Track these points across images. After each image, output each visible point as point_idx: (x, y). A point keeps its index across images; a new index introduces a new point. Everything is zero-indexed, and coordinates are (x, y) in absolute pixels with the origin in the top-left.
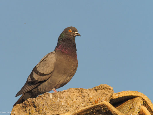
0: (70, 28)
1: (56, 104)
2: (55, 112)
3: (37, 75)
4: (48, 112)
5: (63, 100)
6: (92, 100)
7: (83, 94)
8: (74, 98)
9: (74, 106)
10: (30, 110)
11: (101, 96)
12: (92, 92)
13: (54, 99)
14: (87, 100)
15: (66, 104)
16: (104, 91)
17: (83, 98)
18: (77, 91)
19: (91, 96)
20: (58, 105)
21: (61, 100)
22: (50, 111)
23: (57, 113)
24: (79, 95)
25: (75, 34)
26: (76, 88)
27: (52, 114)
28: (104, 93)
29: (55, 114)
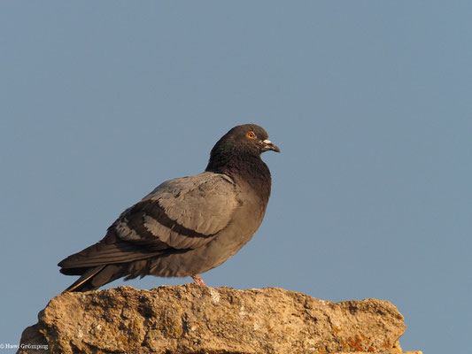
0: (251, 127)
1: (236, 323)
2: (230, 344)
3: (169, 230)
4: (209, 341)
5: (256, 316)
6: (340, 334)
7: (312, 313)
8: (285, 317)
9: (288, 338)
10: (125, 318)
11: (366, 329)
12: (339, 311)
13: (228, 308)
14: (325, 331)
15: (266, 331)
16: (379, 317)
17: (311, 322)
18: (292, 299)
19: (337, 324)
20: (243, 326)
21: (251, 315)
22: (215, 338)
23: (239, 348)
24: (296, 312)
25: (264, 145)
26: (292, 291)
27: (222, 348)
28: (380, 325)
29: (232, 350)
